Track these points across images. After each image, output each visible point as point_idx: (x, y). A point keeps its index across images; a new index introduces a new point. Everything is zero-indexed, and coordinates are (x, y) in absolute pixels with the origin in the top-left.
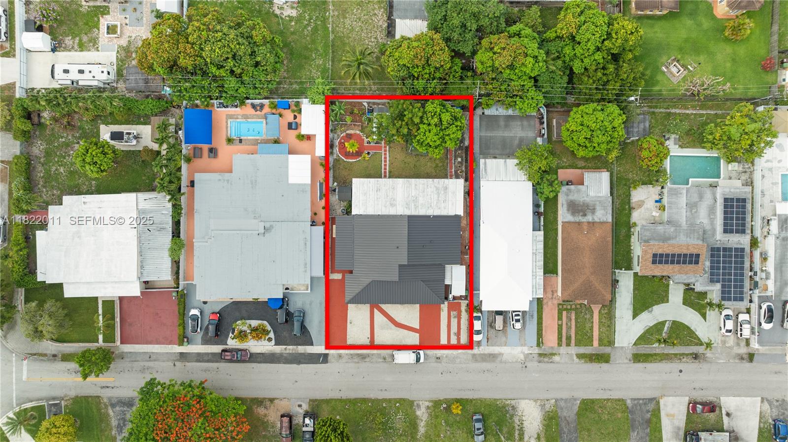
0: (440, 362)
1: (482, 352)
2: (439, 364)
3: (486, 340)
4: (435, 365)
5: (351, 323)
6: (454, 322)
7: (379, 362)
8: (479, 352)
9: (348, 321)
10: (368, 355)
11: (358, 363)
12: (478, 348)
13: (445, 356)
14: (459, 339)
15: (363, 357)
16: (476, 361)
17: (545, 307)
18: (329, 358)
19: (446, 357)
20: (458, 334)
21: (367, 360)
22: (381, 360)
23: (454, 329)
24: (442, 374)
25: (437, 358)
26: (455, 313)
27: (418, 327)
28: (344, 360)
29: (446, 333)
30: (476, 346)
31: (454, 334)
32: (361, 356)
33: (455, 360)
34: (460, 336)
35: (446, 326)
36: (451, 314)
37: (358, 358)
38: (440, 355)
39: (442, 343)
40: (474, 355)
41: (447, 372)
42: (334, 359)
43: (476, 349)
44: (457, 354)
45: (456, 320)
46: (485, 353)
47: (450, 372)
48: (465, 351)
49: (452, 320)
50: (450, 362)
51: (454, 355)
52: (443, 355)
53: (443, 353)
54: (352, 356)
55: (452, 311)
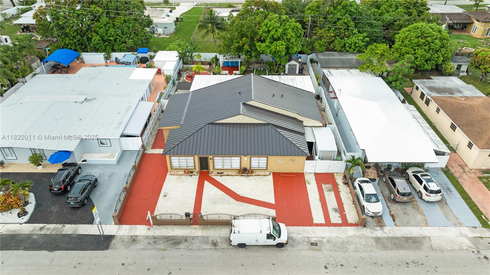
0: (320, 250)
1: (390, 235)
2: (318, 253)
3: (391, 219)
4: (310, 253)
5: (164, 196)
6: (330, 198)
7: (204, 249)
8: (385, 235)
9: (162, 194)
10: (185, 239)
11: (164, 250)
12: (382, 230)
13: (325, 240)
14: (344, 217)
15: (175, 242)
16: (385, 247)
17: (460, 180)
18: (113, 242)
19: (328, 242)
20: (341, 209)
21: (182, 246)
22: (209, 246)
23: (332, 203)
24: (326, 268)
25: (312, 244)
26: (328, 186)
27: (273, 201)
28: (138, 246)
29: (321, 208)
30: (376, 226)
31: (334, 210)
32: (173, 240)
33: (346, 246)
34: (344, 213)
35: (319, 200)
36: (323, 188)
37: (165, 243)
38: (316, 239)
39: (315, 221)
40: (378, 239)
41: (335, 265)
42: (123, 243)
43: (377, 230)
44: (347, 237)
45: (332, 194)
46: (397, 236)
47: (342, 265)
48: (360, 233)
49: (326, 193)
50: (338, 250)
51: (341, 238)
52: (321, 239)
53: (322, 236)
54: (156, 240)
55: (323, 184)
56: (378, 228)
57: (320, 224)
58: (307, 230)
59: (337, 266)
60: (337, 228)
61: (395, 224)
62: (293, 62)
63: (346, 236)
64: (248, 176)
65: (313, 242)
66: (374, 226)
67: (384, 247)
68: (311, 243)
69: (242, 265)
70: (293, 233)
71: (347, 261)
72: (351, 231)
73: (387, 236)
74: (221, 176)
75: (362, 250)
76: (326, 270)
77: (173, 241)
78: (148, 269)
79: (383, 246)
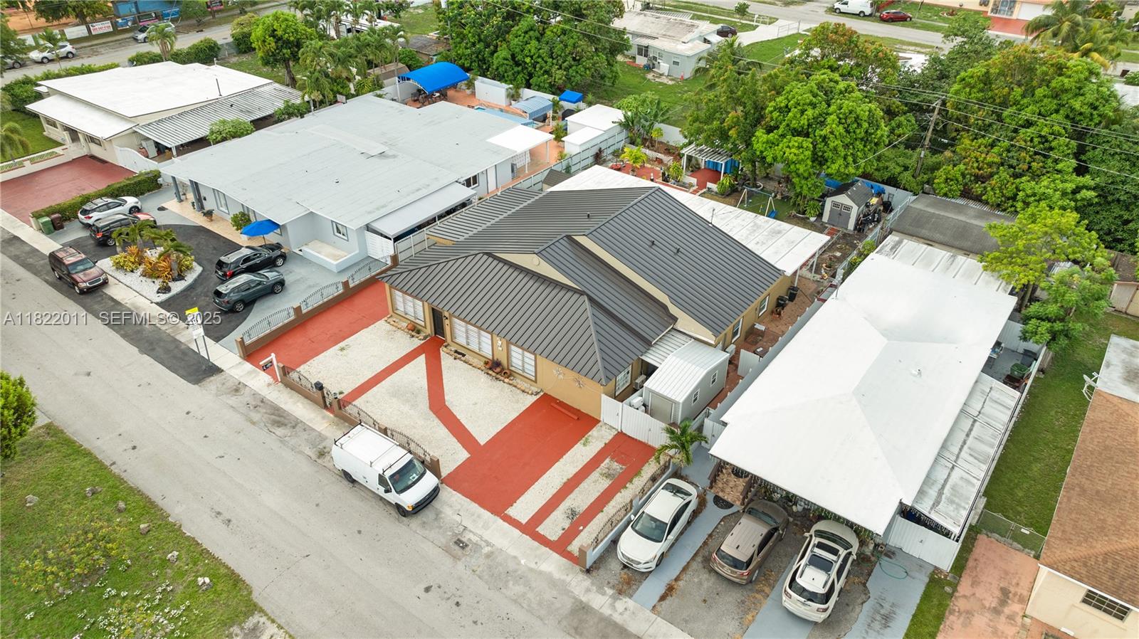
0: (456, 558)
1: (617, 618)
2: (448, 561)
3: (662, 590)
4: (434, 552)
5: (342, 349)
7: (301, 452)
8: (607, 611)
9: (342, 344)
10: (295, 424)
11: (254, 423)
12: (614, 598)
13: (486, 550)
15: (280, 420)
18: (212, 378)
19: (488, 556)
20: (580, 520)
21: (280, 431)
22: (312, 453)
23: (581, 499)
24: (427, 589)
25: (458, 542)
26: (616, 466)
27: (484, 440)
29: (549, 496)
30: (611, 585)
31: (569, 512)
32: (280, 416)
33: (507, 581)
34: (581, 528)
35: (565, 480)
36: (602, 465)
37: (266, 416)
38: (474, 539)
39: (512, 512)
40: (584, 608)
41: (446, 596)
42: (220, 386)
43: (604, 594)
44: (531, 570)
45: (605, 484)
46: (629, 629)
47: (458, 604)
48: (564, 577)
49: (595, 475)
50: (487, 577)
51: (519, 564)
52: (483, 544)
53: (490, 541)
54: (262, 404)
55: (612, 459)
56: (610, 592)
57: (515, 519)
58: (479, 516)
59: (449, 599)
60: (536, 544)
61: (654, 607)
62: (843, 199)
63: (533, 565)
64: (497, 379)
65: (463, 539)
66: (609, 583)
67: (576, 629)
68: (459, 540)
69: (317, 505)
70: (451, 506)
71: (476, 605)
72: (552, 564)
73: (611, 615)
74: (455, 359)
75: (529, 606)
76: (423, 594)
77: (277, 418)
78: (205, 437)
79: (575, 625)
